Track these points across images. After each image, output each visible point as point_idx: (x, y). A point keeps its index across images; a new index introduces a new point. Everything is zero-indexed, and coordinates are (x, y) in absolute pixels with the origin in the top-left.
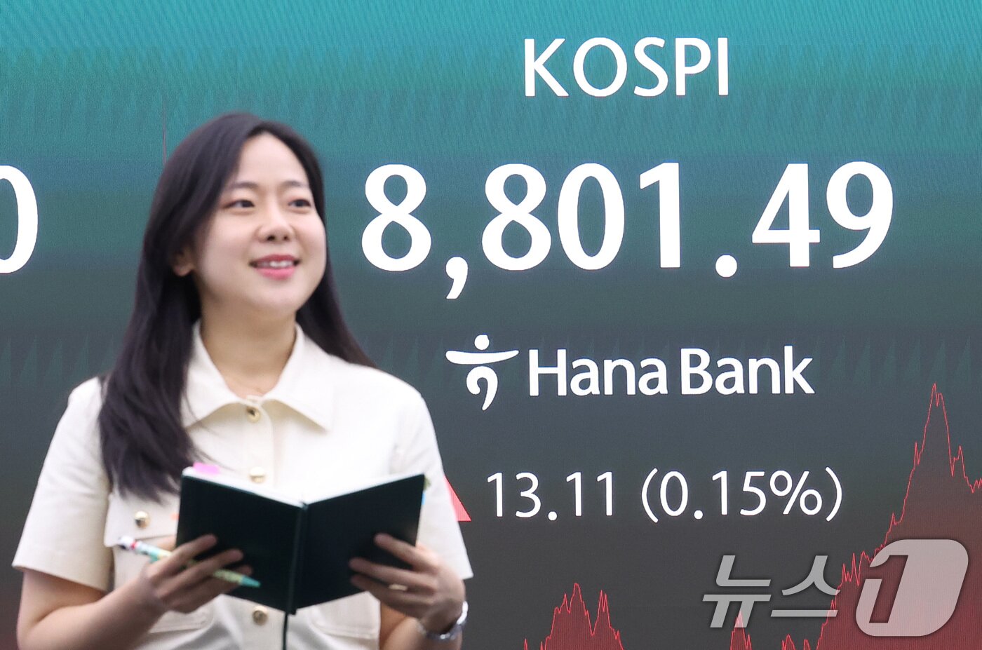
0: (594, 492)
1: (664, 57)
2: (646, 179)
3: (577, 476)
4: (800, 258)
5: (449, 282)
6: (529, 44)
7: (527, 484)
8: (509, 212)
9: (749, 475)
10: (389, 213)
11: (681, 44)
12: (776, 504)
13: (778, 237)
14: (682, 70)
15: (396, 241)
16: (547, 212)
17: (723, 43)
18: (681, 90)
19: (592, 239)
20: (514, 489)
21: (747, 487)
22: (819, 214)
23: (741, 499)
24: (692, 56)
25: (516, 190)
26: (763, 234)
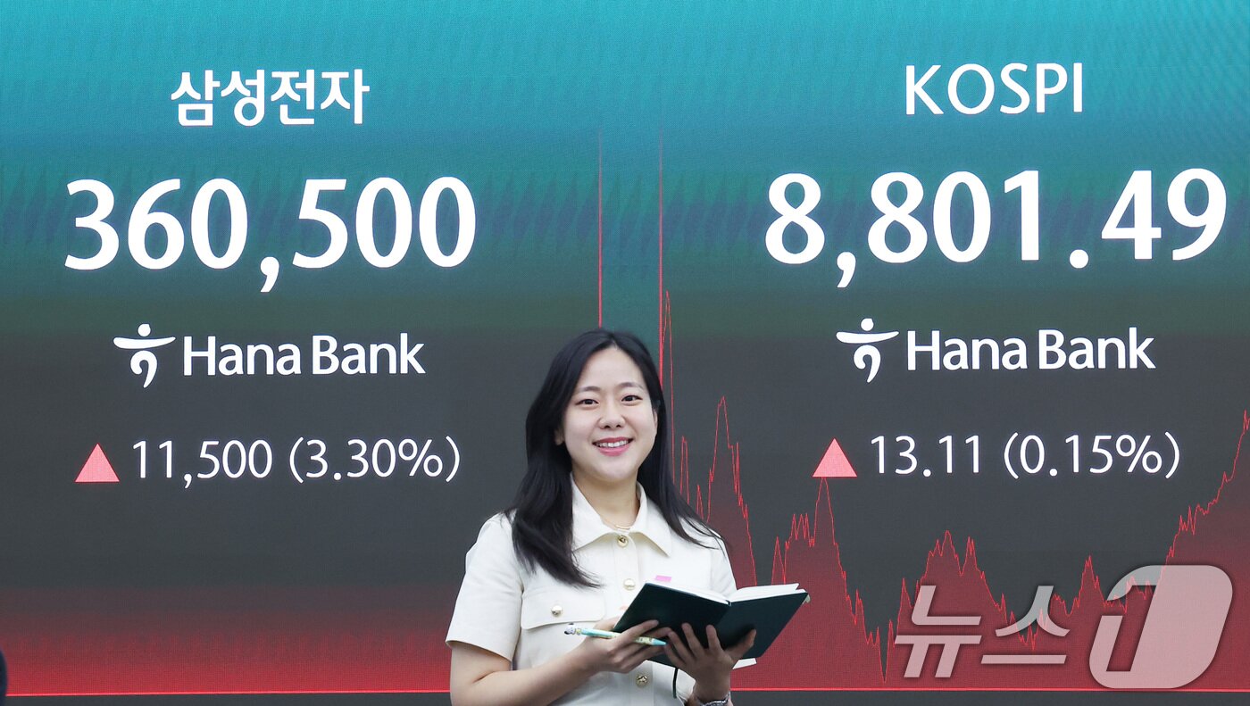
0: (963, 453)
1: (1027, 80)
2: (1010, 185)
3: (948, 439)
4: (1143, 252)
5: (840, 273)
6: (910, 70)
7: (905, 445)
8: (892, 213)
9: (1098, 439)
10: (789, 215)
11: (1041, 69)
12: (1121, 463)
13: (1125, 233)
14: (1042, 91)
15: (795, 238)
16: (924, 214)
17: (1078, 68)
18: (1041, 108)
19: (962, 235)
20: (894, 449)
21: (1096, 449)
22: (1161, 214)
23: (1090, 459)
24: (1051, 78)
25: (897, 193)
26: (1111, 231)
